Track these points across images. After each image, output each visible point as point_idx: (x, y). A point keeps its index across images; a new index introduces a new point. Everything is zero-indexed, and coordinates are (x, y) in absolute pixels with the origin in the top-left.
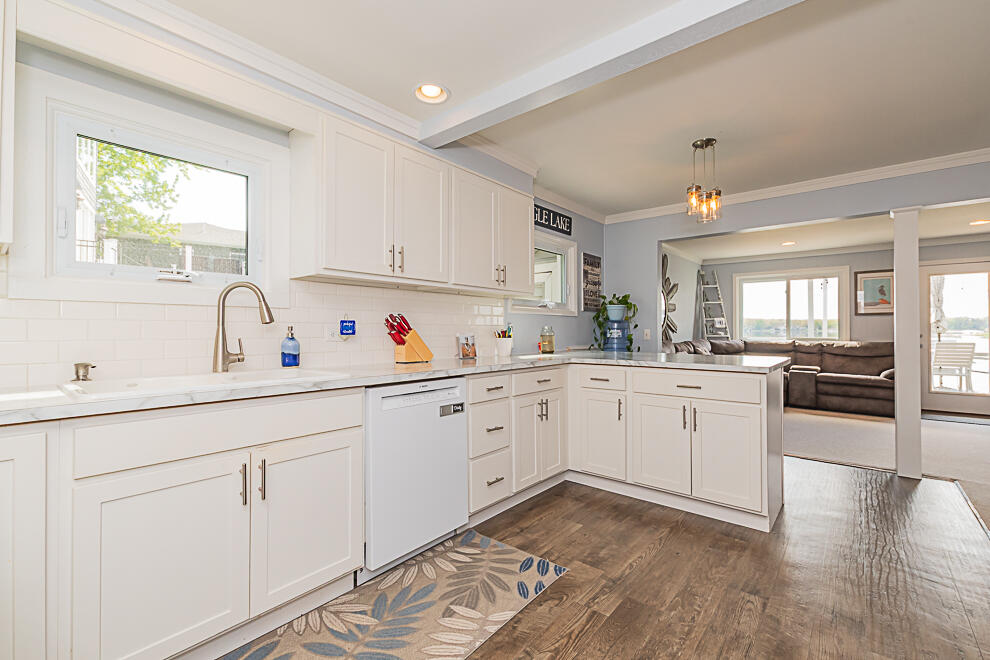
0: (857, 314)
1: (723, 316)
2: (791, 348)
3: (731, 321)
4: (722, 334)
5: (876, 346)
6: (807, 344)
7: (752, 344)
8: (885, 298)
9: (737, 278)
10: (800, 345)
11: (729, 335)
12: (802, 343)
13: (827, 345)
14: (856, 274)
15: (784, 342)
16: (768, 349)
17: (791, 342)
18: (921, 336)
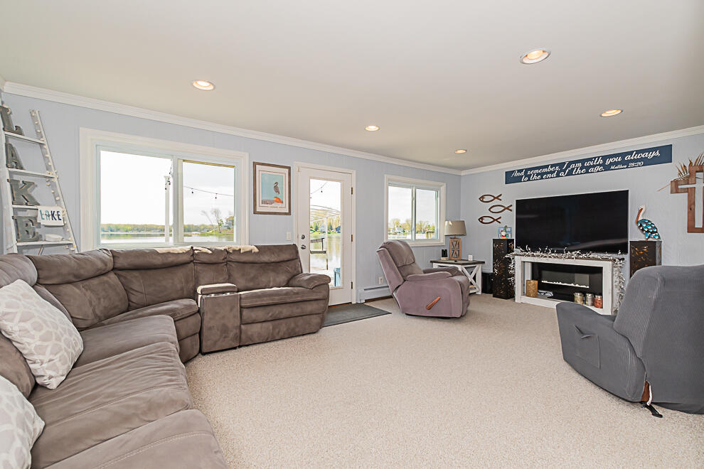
0: (256, 212)
8: (279, 196)
10: (201, 253)
13: (234, 251)
14: (255, 164)
15: (179, 249)
16: (158, 261)
17: (188, 248)
18: (303, 238)
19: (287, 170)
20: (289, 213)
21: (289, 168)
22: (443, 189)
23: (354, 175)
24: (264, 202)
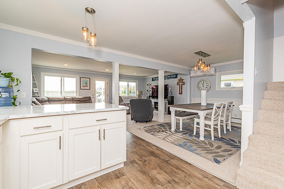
0: (81, 89)
1: (36, 88)
2: (64, 99)
3: (40, 90)
4: (37, 95)
5: (86, 98)
6: (69, 98)
7: (50, 98)
8: (87, 85)
9: (42, 74)
10: (67, 98)
11: (39, 95)
12: (67, 97)
13: (74, 98)
14: (81, 78)
15: (62, 97)
16: (57, 100)
17: (64, 97)
18: (94, 95)
19: (89, 79)
20: (90, 89)
21: (90, 78)
22: (138, 82)
23: (108, 79)
24: (83, 87)
